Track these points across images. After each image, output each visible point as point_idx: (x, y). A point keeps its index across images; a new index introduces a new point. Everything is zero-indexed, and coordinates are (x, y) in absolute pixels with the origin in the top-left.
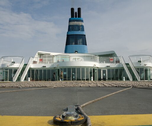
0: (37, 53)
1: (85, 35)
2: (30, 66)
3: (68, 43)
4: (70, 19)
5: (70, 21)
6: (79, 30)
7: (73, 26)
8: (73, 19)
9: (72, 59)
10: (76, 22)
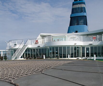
0: (39, 35)
1: (86, 16)
2: (28, 46)
3: (71, 24)
4: (73, 2)
5: (73, 4)
6: (82, 11)
7: (76, 8)
8: (76, 2)
9: (70, 38)
10: (79, 5)
